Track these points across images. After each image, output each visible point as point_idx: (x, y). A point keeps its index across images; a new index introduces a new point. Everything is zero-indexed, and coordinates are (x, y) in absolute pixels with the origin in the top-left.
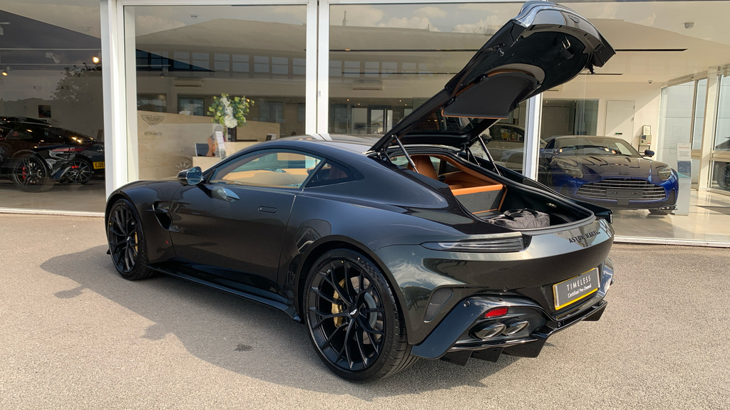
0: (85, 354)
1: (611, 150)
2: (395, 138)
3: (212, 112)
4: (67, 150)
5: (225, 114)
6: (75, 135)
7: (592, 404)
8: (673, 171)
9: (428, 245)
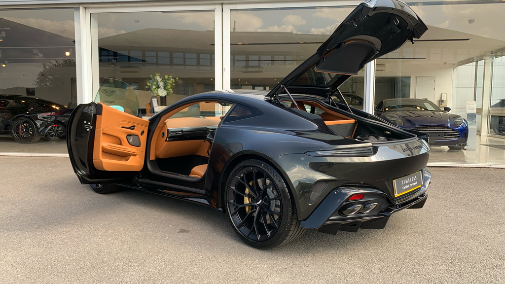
0: (77, 236)
1: (421, 108)
2: (283, 88)
3: (149, 86)
4: (49, 114)
5: (158, 87)
6: (54, 104)
7: (421, 259)
8: (464, 120)
9: (309, 153)
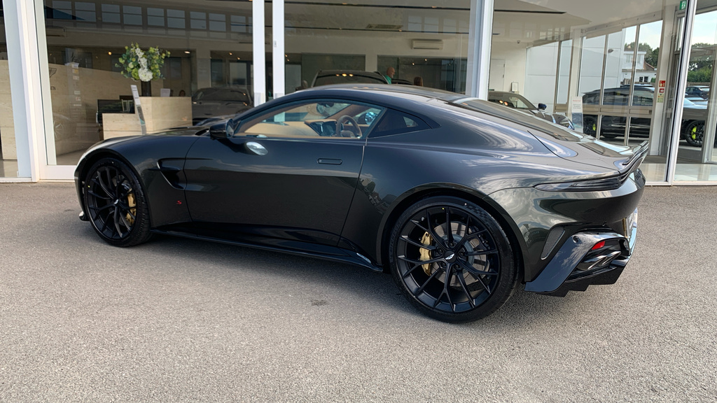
3: (122, 64)
5: (138, 66)
8: (571, 122)
9: (540, 187)
